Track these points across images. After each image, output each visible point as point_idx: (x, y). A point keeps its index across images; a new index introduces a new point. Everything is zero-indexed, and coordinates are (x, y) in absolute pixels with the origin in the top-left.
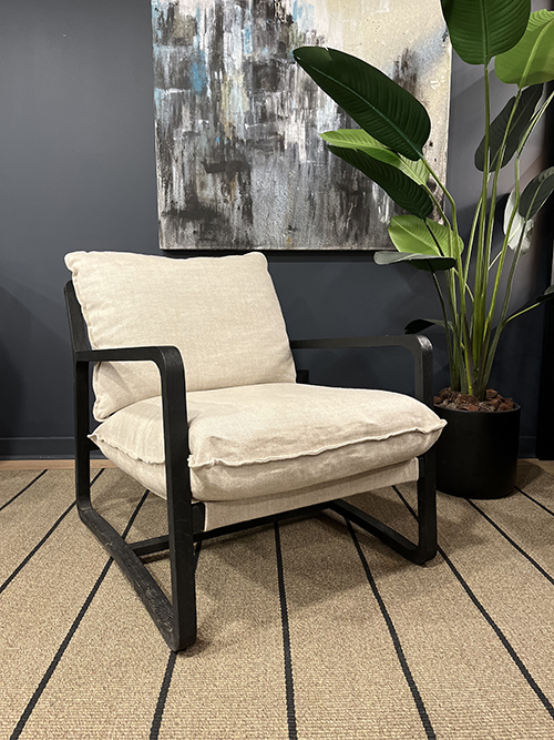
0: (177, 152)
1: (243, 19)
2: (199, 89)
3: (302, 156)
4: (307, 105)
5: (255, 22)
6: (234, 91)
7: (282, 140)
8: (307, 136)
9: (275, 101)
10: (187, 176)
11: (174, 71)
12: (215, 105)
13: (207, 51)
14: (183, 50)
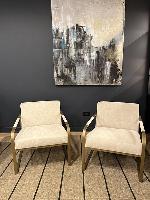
0: (59, 63)
1: (74, 32)
2: (64, 49)
3: (88, 63)
4: (89, 52)
5: (77, 33)
6: (72, 49)
7: (83, 60)
8: (89, 59)
9: (81, 51)
10: (61, 68)
11: (58, 44)
12: (67, 52)
13: (65, 40)
14: (60, 40)
